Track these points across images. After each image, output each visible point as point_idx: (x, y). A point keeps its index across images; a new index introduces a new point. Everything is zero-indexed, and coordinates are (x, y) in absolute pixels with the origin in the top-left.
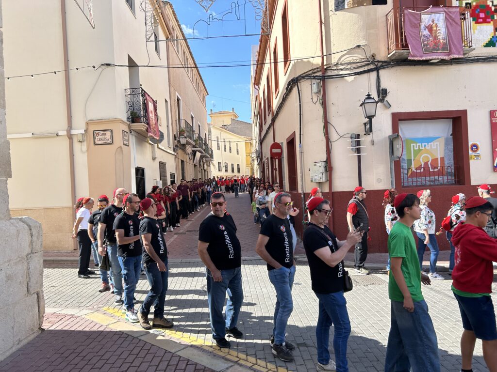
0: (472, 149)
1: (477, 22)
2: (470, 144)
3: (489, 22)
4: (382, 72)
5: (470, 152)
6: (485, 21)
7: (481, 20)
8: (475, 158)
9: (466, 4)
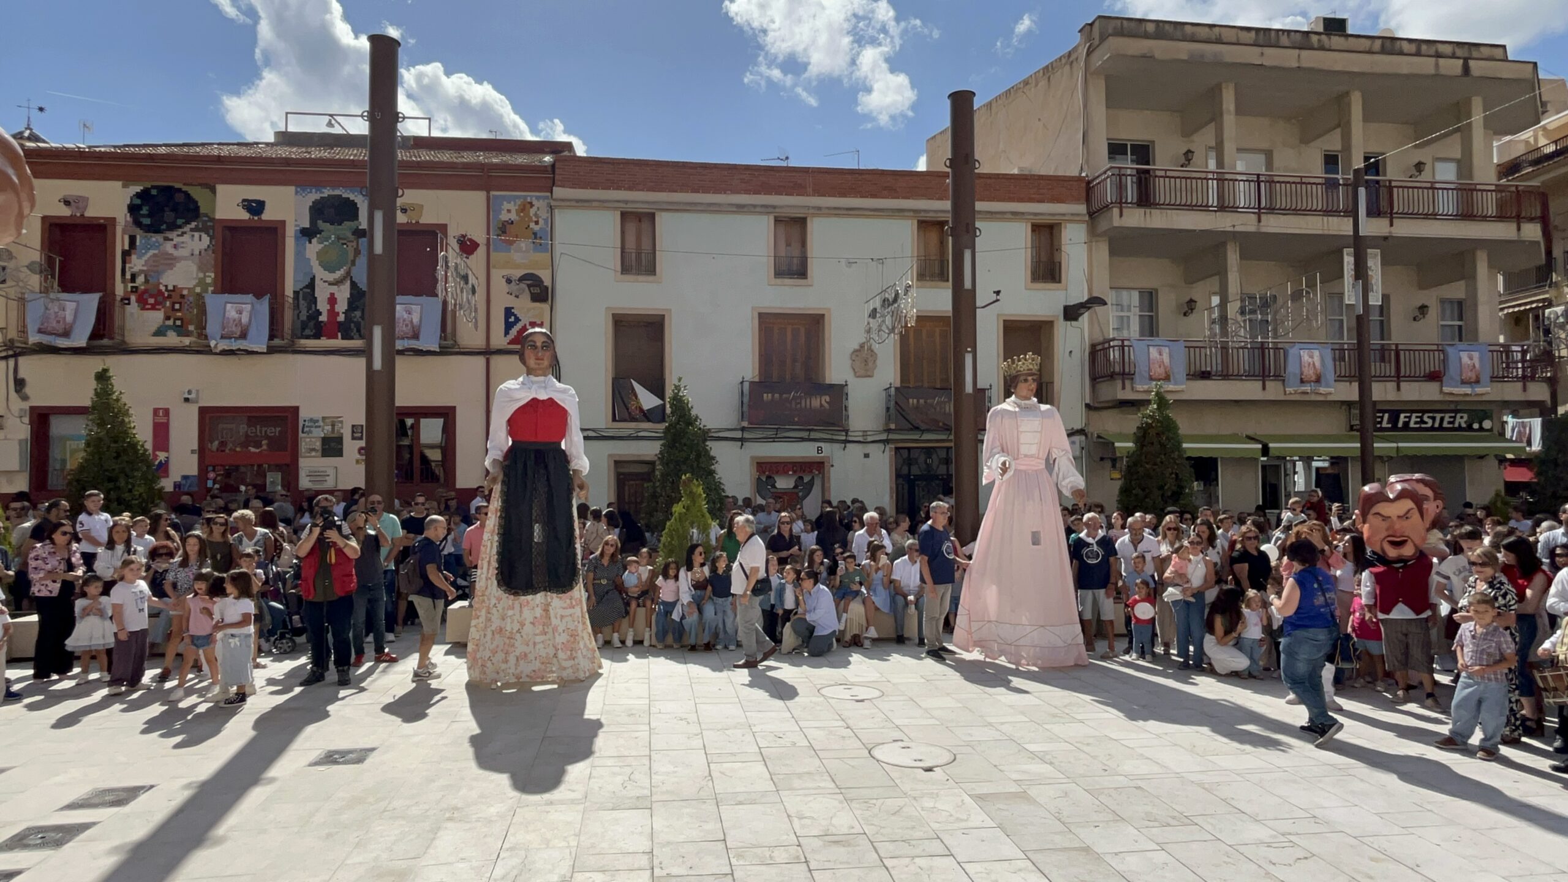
1: (143, 309)
3: (159, 310)
4: (21, 360)
6: (153, 308)
7: (149, 307)
9: (132, 287)
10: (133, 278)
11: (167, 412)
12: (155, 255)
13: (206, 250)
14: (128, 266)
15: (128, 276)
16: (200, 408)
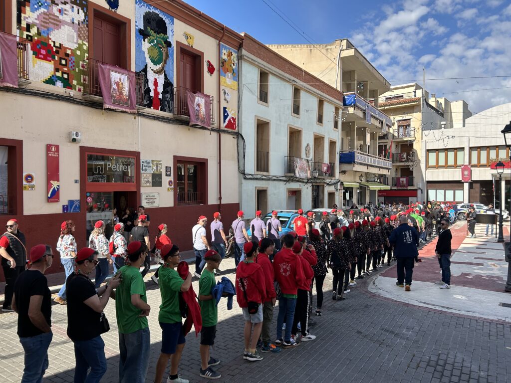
0: (27, 179)
1: (37, 57)
2: (24, 174)
3: (50, 61)
5: (25, 183)
6: (45, 58)
7: (42, 56)
8: (30, 189)
9: (28, 36)
10: (28, 27)
11: (57, 147)
12: (44, 13)
13: (82, 22)
14: (23, 15)
15: (24, 25)
16: (80, 147)
